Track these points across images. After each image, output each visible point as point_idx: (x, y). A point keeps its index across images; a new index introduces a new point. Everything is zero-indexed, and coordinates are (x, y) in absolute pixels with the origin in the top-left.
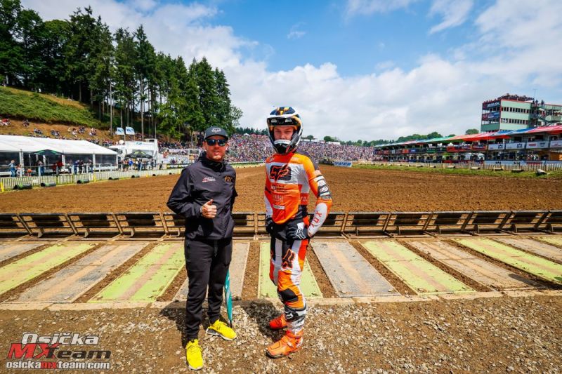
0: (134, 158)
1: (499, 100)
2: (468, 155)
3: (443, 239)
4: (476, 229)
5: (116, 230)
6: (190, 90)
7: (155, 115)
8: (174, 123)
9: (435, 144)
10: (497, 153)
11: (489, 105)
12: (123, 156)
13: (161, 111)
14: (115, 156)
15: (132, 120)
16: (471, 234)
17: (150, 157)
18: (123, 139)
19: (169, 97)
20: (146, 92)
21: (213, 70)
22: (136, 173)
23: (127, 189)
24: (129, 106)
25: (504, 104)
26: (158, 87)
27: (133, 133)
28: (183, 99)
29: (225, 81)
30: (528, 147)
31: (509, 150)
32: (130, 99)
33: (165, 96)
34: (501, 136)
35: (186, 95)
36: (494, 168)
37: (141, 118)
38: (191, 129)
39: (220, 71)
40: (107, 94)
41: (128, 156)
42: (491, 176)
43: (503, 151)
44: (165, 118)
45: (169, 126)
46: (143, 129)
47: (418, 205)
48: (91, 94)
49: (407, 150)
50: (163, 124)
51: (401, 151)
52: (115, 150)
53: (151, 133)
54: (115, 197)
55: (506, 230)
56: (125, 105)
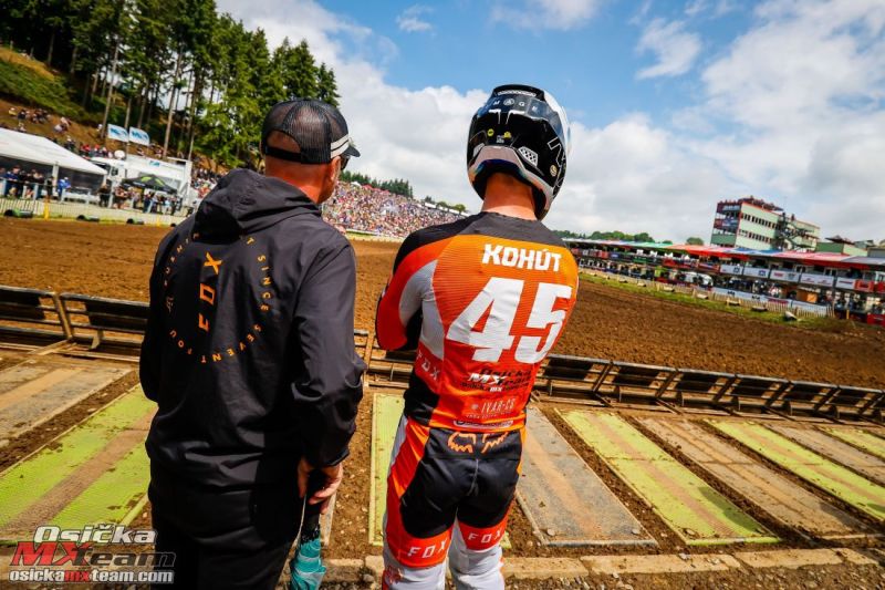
0: (138, 187)
1: (740, 203)
2: (690, 276)
3: (692, 418)
4: (734, 404)
5: (58, 331)
6: (269, 89)
7: (195, 120)
8: (229, 139)
9: (647, 251)
10: (729, 279)
11: (726, 208)
12: (117, 181)
13: (209, 114)
14: (100, 177)
15: (149, 120)
16: (728, 411)
17: (173, 192)
18: (123, 149)
19: (228, 93)
20: (186, 76)
21: (317, 65)
22: (138, 216)
23: (110, 244)
24: (147, 93)
25: (746, 209)
26: (210, 72)
27: (146, 142)
28: (254, 103)
29: (334, 88)
30: (773, 277)
31: (746, 277)
32: (152, 81)
33: (221, 90)
34: (739, 255)
35: (259, 97)
36: (728, 301)
37: (167, 118)
38: (259, 156)
39: (328, 70)
40: (107, 63)
41: (128, 182)
42: (723, 311)
43: (739, 276)
44: (214, 127)
45: (219, 143)
46: (167, 139)
47: (637, 347)
48: (74, 55)
49: (606, 254)
50: (207, 138)
51: (598, 253)
52: (104, 166)
53: (182, 150)
54: (80, 254)
55: (777, 410)
56: (140, 89)
